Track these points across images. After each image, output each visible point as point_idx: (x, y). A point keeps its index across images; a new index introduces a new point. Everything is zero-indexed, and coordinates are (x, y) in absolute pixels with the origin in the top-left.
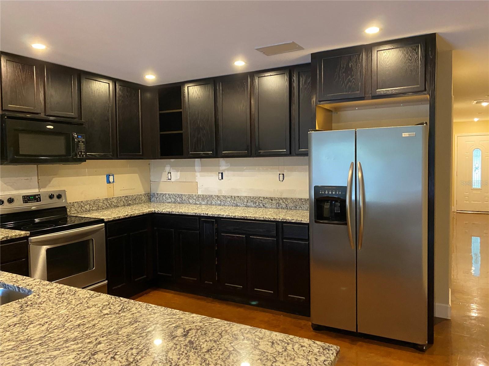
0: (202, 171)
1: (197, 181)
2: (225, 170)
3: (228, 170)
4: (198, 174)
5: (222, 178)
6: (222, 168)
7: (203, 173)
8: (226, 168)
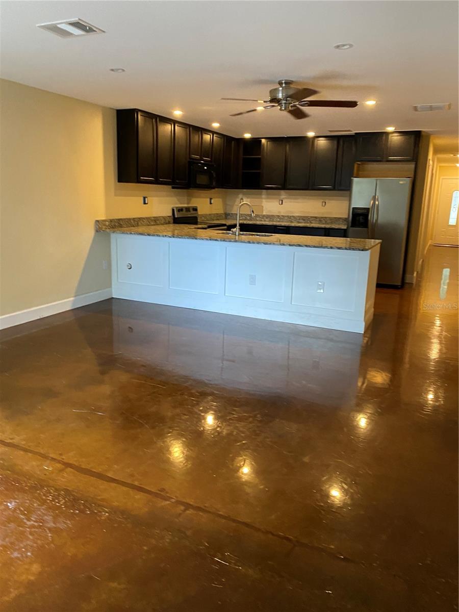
0: (268, 198)
1: (263, 205)
2: (283, 199)
3: (286, 198)
4: (264, 200)
5: (282, 204)
6: (283, 197)
7: (268, 200)
8: (285, 197)
